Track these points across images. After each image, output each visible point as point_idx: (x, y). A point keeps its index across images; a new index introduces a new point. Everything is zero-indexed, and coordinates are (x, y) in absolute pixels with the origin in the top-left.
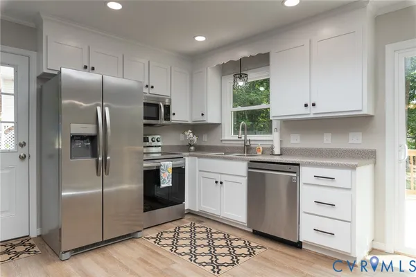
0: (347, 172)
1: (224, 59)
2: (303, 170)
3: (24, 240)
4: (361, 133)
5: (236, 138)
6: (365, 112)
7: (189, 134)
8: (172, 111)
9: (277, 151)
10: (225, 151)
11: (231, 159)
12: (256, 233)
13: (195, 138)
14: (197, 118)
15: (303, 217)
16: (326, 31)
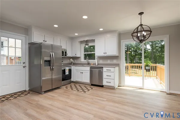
0: (113, 68)
1: (82, 39)
2: (104, 68)
3: (25, 91)
4: (116, 60)
5: (86, 61)
6: (117, 55)
7: (71, 60)
8: (67, 53)
9: (97, 64)
10: (82, 65)
11: (85, 66)
12: (92, 85)
13: (73, 61)
14: (74, 55)
15: (104, 79)
16: (108, 35)
